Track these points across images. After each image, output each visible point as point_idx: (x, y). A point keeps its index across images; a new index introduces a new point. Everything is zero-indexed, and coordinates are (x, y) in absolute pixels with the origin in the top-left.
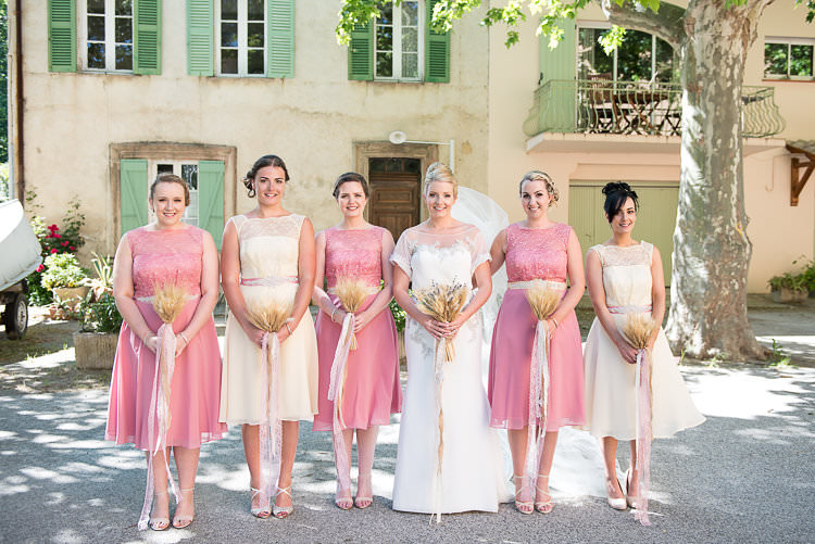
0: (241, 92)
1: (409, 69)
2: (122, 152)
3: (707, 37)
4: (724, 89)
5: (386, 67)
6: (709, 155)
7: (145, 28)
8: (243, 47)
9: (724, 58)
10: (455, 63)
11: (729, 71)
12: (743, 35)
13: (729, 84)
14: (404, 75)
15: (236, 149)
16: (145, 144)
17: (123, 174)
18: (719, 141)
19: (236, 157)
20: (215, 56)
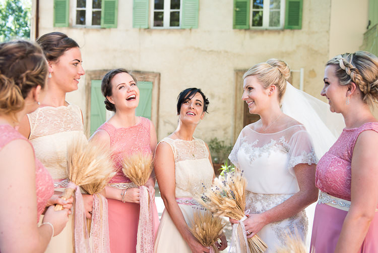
1: (274, 22)
2: (93, 76)
5: (259, 22)
8: (167, 11)
10: (307, 16)
14: (271, 25)
15: (160, 74)
17: (93, 90)
19: (159, 80)
20: (149, 16)
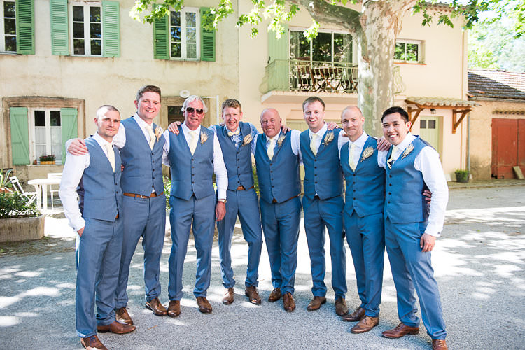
0: (87, 65)
1: (191, 54)
2: (11, 103)
3: (374, 27)
4: (384, 60)
5: (177, 54)
6: (375, 101)
7: (23, 25)
8: (87, 39)
9: (384, 41)
10: (219, 49)
11: (387, 48)
12: (395, 27)
13: (387, 57)
14: (188, 57)
15: (84, 101)
16: (26, 97)
17: (12, 117)
18: (381, 92)
19: (84, 106)
20: (69, 43)
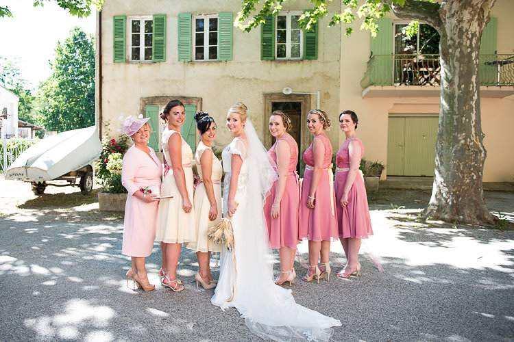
0: (205, 68)
1: (295, 53)
2: (147, 102)
3: (454, 21)
4: (466, 53)
5: (282, 53)
6: (456, 95)
7: (157, 38)
8: (207, 46)
9: (465, 34)
10: (321, 48)
11: (468, 42)
12: (478, 19)
13: (469, 50)
14: (292, 56)
15: (202, 99)
16: (157, 97)
17: (147, 114)
18: (463, 86)
19: (202, 103)
20: (192, 51)
